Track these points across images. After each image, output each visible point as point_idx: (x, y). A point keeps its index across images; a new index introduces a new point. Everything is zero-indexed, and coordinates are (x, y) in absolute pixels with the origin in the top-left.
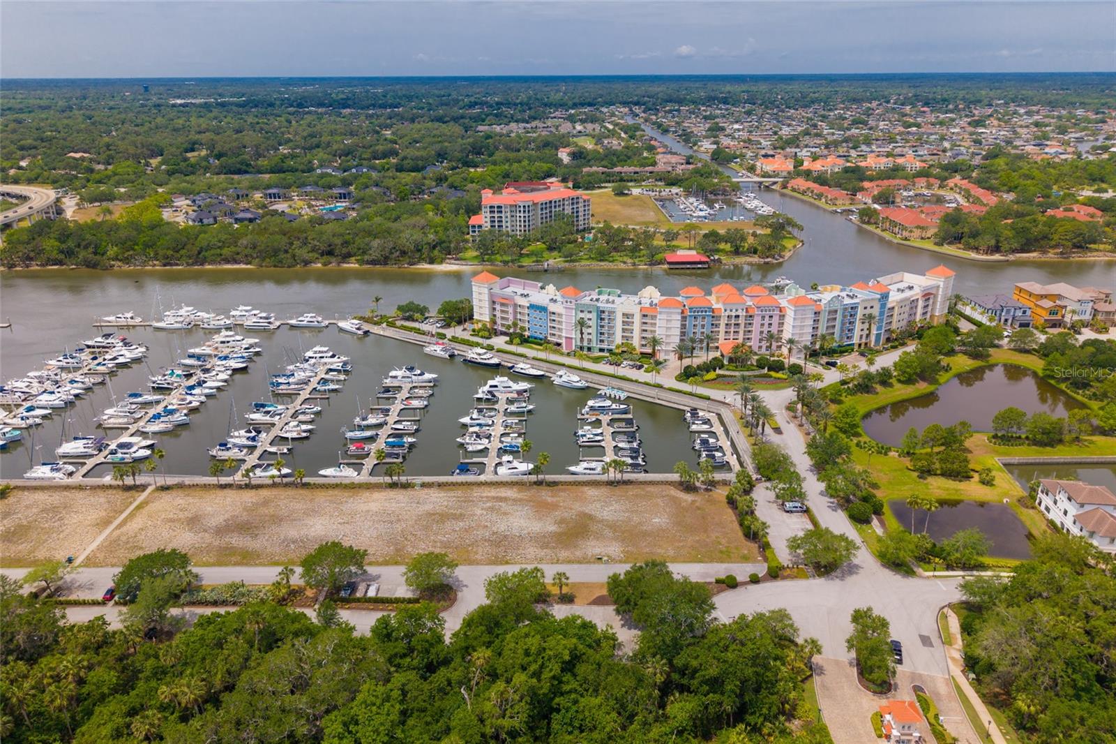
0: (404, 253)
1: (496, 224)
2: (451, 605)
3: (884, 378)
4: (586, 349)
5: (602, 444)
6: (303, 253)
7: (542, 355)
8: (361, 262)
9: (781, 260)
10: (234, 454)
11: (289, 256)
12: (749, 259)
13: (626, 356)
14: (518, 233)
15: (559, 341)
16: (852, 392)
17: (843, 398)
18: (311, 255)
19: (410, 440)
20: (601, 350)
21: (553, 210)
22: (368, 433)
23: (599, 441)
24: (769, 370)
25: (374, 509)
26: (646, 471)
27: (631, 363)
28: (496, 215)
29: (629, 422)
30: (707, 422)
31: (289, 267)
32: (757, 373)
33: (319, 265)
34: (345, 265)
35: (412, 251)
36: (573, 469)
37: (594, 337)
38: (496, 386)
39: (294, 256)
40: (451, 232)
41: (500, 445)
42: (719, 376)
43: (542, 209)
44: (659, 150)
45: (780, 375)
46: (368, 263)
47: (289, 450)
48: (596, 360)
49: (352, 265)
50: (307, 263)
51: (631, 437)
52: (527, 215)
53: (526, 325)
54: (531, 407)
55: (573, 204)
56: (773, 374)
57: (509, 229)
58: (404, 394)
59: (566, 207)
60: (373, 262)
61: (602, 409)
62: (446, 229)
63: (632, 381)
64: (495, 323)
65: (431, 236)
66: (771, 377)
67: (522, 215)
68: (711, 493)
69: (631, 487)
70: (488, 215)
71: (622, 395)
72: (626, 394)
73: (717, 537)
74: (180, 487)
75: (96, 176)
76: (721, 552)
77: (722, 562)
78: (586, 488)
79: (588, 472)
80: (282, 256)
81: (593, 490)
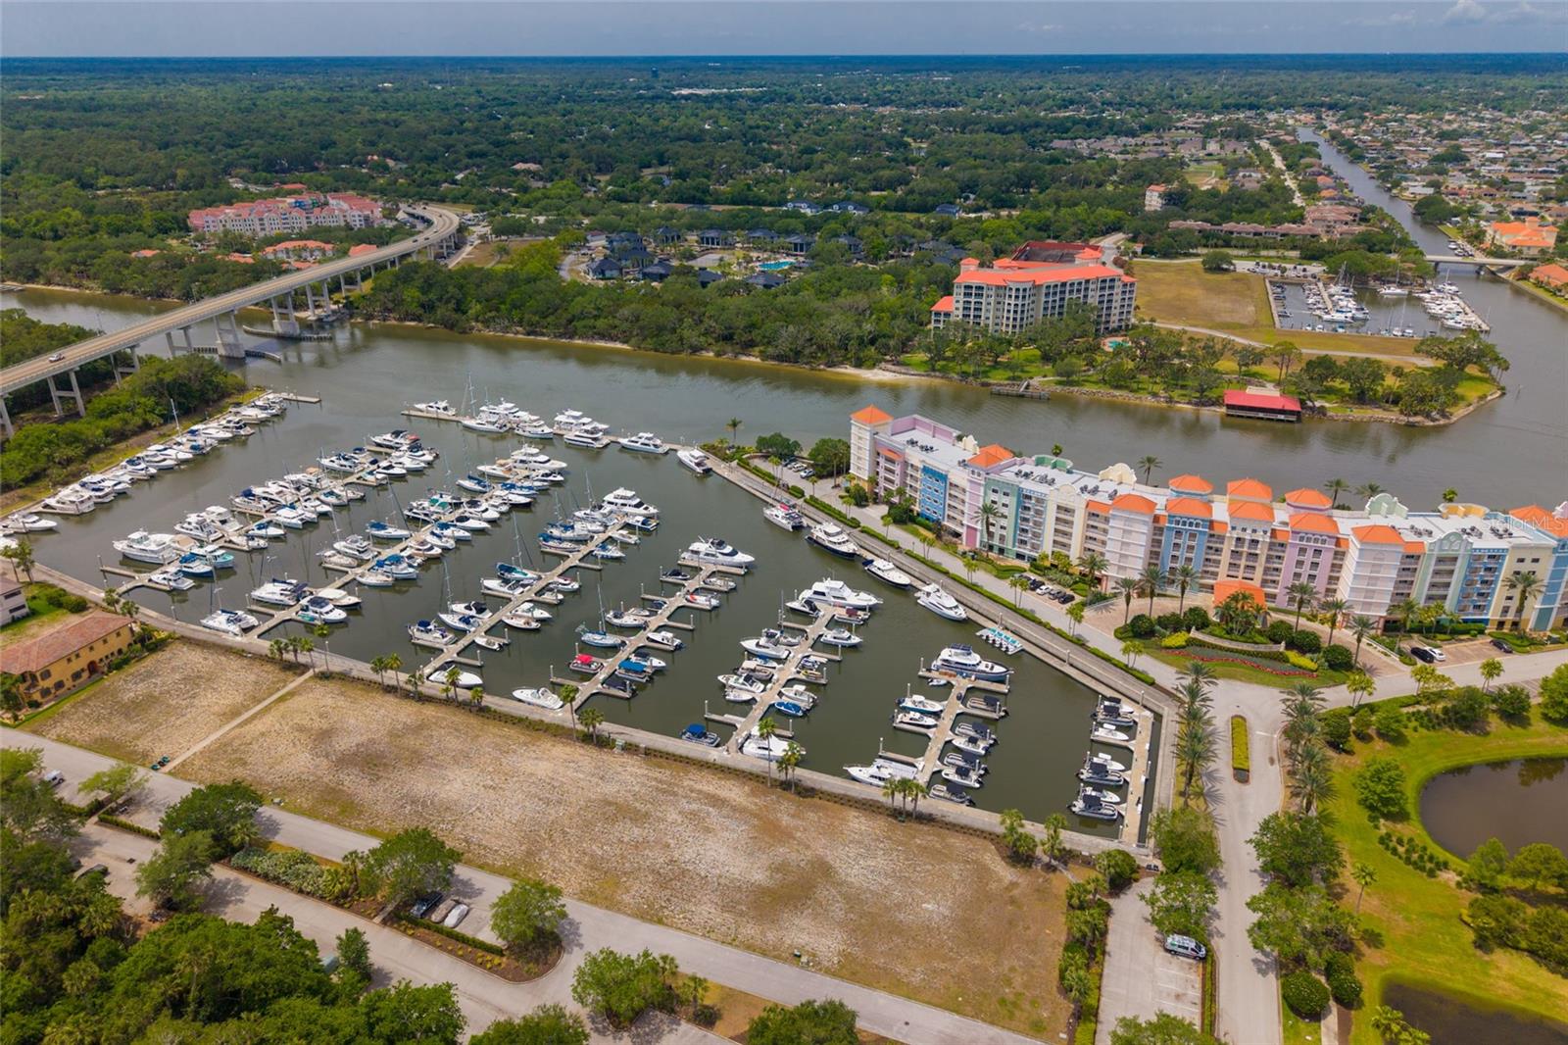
0: (822, 348)
1: (972, 313)
2: (539, 975)
3: (1513, 707)
4: (995, 551)
5: (930, 733)
6: (694, 336)
7: (919, 548)
8: (764, 356)
9: (1445, 422)
11: (675, 337)
12: (1381, 414)
13: (1052, 574)
14: (1003, 329)
15: (959, 529)
16: (1430, 722)
17: (1408, 733)
18: (703, 340)
19: (657, 662)
20: (1018, 556)
21: (1067, 296)
22: (611, 640)
23: (929, 727)
24: (1287, 647)
25: (541, 774)
26: (972, 803)
27: (1055, 588)
28: (973, 299)
29: (991, 698)
30: (1128, 727)
31: (673, 353)
32: (1262, 648)
33: (711, 354)
34: (744, 358)
35: (832, 346)
36: (854, 771)
37: (1009, 534)
38: (823, 594)
39: (681, 338)
40: (900, 322)
41: (776, 700)
42: (1191, 642)
43: (1047, 295)
44: (1325, 192)
45: (1305, 661)
46: (773, 358)
47: (500, 646)
48: (1003, 573)
49: (753, 359)
50: (695, 350)
51: (981, 725)
52: (1020, 302)
53: (917, 495)
54: (855, 640)
55: (1103, 289)
56: (1294, 656)
57: (991, 324)
58: (697, 581)
59: (1090, 293)
60: (780, 358)
61: (962, 669)
62: (894, 317)
63: (1040, 623)
65: (868, 327)
66: (1286, 660)
67: (1013, 302)
68: (1051, 875)
69: (926, 828)
70: (962, 298)
71: (1014, 645)
72: (1020, 644)
73: (1012, 969)
74: (343, 677)
75: (527, 197)
76: (1003, 1002)
77: (992, 1023)
78: (852, 813)
79: (876, 782)
80: (667, 336)
81: (863, 819)
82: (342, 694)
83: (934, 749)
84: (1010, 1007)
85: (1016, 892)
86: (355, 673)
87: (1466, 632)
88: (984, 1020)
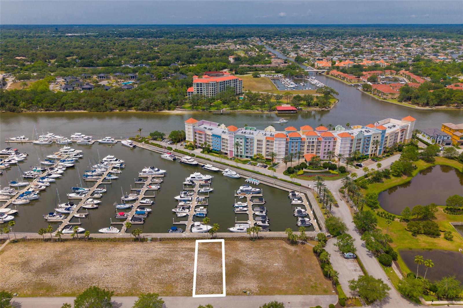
0: (156, 105)
1: (200, 92)
3: (386, 174)
4: (239, 156)
5: (247, 212)
6: (110, 105)
7: (218, 159)
8: (137, 109)
9: (329, 109)
10: (56, 218)
11: (103, 106)
12: (315, 109)
13: (258, 160)
14: (209, 95)
15: (227, 152)
16: (371, 182)
17: (367, 186)
18: (114, 106)
19: (148, 210)
20: (247, 157)
21: (225, 85)
23: (245, 211)
24: (329, 169)
26: (270, 230)
27: (261, 164)
28: (199, 87)
29: (260, 199)
30: (300, 199)
31: (104, 112)
32: (323, 171)
33: (118, 111)
34: (130, 111)
35: (160, 105)
36: (231, 229)
37: (243, 151)
38: (194, 178)
39: (106, 107)
40: (179, 96)
41: (195, 213)
42: (305, 172)
43: (220, 85)
44: (272, 57)
45: (334, 172)
46: (140, 110)
47: (85, 216)
48: (245, 162)
49: (133, 111)
50: (112, 110)
51: (262, 207)
52: (213, 87)
53: (211, 144)
54: (211, 189)
55: (234, 82)
56: (331, 171)
57: (205, 94)
58: (149, 181)
59: (231, 84)
60: (143, 110)
61: (247, 192)
62: (176, 94)
63: (262, 174)
64: (196, 142)
65: (169, 98)
66: (330, 173)
67: (211, 88)
68: (304, 245)
69: (262, 241)
70: (196, 87)
71: (257, 182)
72: (259, 182)
73: (309, 276)
74: (24, 240)
75: (25, 68)
76: (312, 287)
77: (313, 294)
78: (238, 242)
79: (239, 231)
80: (100, 106)
81: (242, 243)
82: (26, 246)
83: (251, 217)
84: (315, 288)
85: (298, 253)
86: (28, 238)
87: (365, 158)
88: (310, 294)
